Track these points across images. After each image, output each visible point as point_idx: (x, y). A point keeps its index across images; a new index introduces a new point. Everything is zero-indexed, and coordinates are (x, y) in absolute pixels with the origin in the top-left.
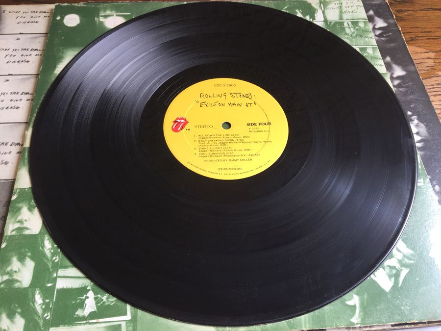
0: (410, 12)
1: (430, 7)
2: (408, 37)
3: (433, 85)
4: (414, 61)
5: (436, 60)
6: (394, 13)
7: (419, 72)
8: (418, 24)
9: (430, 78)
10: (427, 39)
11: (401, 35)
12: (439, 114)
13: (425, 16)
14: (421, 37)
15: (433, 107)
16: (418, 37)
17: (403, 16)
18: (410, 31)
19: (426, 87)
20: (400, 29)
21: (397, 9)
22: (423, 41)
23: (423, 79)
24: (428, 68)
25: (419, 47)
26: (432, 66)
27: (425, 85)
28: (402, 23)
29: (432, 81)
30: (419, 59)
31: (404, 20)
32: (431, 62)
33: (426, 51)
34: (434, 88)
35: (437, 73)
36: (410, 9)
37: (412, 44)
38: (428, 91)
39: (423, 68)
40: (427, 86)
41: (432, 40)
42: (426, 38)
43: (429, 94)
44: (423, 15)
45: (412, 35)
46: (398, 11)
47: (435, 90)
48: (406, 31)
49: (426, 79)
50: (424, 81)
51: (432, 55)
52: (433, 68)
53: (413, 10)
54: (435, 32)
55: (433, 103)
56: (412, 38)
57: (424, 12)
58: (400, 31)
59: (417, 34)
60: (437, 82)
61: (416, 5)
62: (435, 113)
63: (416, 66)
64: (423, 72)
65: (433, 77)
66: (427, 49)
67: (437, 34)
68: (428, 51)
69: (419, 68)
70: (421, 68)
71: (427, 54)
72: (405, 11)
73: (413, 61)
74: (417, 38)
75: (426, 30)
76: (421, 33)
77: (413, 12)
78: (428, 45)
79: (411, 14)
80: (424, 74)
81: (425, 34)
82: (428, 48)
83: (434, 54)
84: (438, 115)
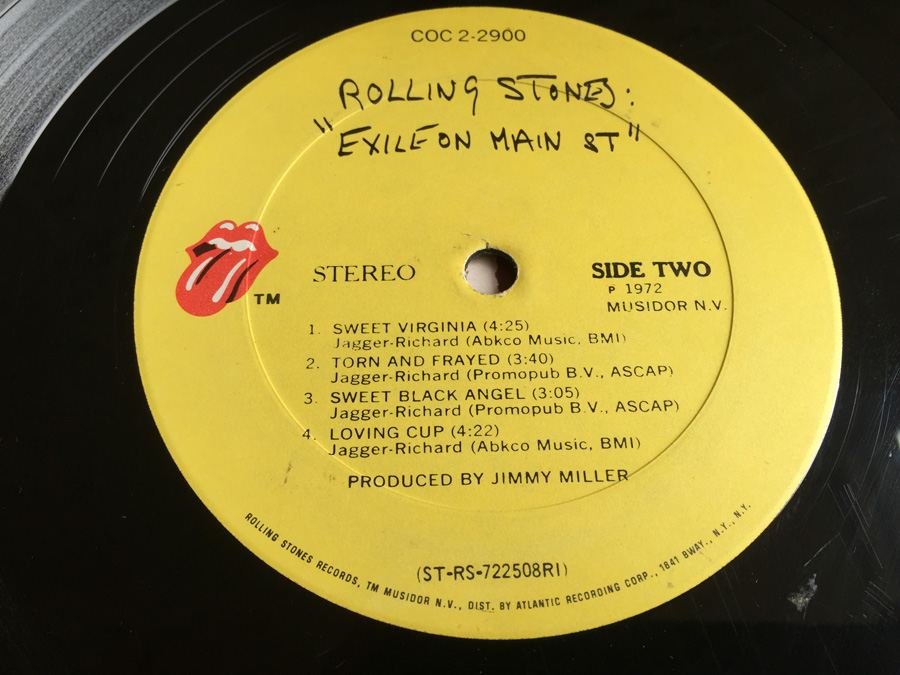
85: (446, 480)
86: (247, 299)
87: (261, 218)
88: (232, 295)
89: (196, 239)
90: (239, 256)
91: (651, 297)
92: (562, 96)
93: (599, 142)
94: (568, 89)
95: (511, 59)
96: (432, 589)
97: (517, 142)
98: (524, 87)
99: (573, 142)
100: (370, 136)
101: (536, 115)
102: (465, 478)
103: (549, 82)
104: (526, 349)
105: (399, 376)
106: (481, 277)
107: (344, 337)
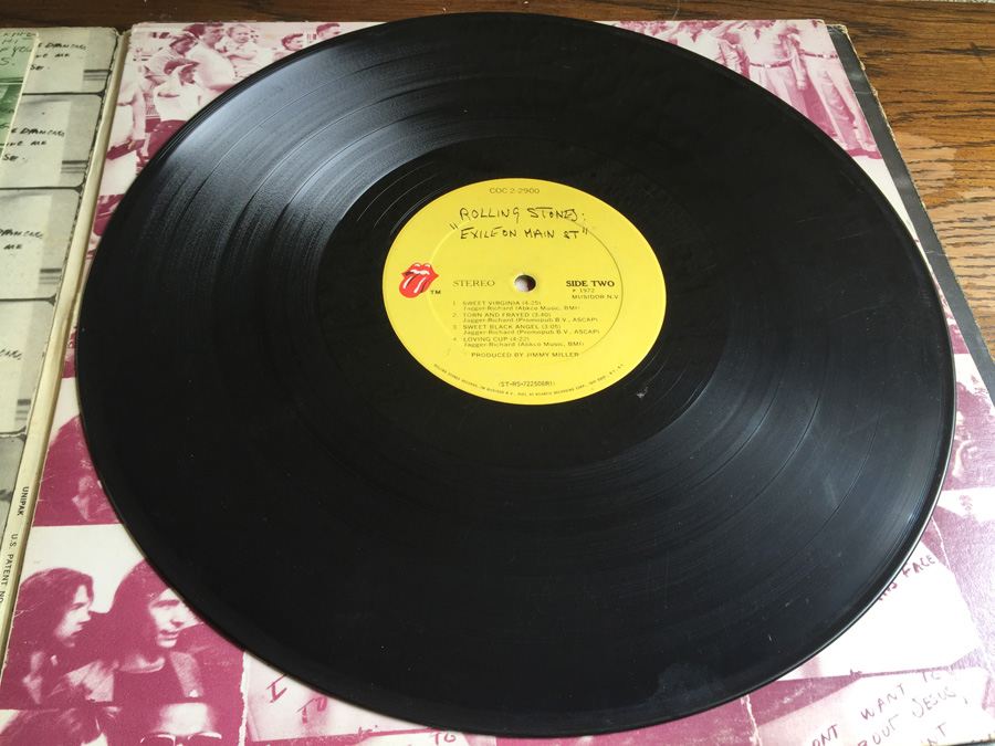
0: (898, 57)
1: (942, 46)
2: (894, 110)
3: (951, 222)
4: (908, 166)
5: (958, 164)
6: (862, 59)
7: (920, 193)
8: (916, 84)
9: (944, 204)
10: (937, 117)
11: (878, 108)
12: (966, 287)
13: (932, 66)
14: (924, 112)
15: (952, 272)
16: (917, 112)
17: (882, 66)
18: (896, 99)
19: (936, 227)
20: (876, 94)
21: (869, 49)
22: (928, 122)
23: (928, 208)
24: (941, 184)
25: (920, 134)
26: (949, 179)
27: (933, 220)
28: (880, 81)
29: (949, 212)
30: (919, 162)
31: (886, 75)
32: (946, 171)
33: (934, 143)
34: (955, 228)
35: (960, 193)
36: (899, 50)
37: (904, 129)
38: (939, 235)
39: (929, 184)
40: (938, 223)
41: (947, 120)
42: (934, 114)
43: (943, 242)
44: (928, 64)
45: (904, 108)
46: (871, 55)
47: (957, 232)
48: (889, 99)
49: (935, 207)
50: (930, 213)
51: (949, 153)
52: (951, 183)
53: (905, 53)
54: (954, 102)
55: (953, 263)
56: (904, 114)
57: (931, 56)
58: (875, 99)
59: (914, 105)
60: (962, 216)
61: (911, 40)
62: (958, 285)
63: (914, 177)
64: (929, 191)
65: (952, 203)
66: (937, 141)
67: (960, 106)
68: (941, 144)
69: (920, 183)
70: (924, 183)
71: (936, 152)
72: (888, 53)
73: (905, 167)
74: (915, 115)
75: (934, 97)
76: (922, 104)
77: (905, 58)
78: (937, 131)
79: (902, 61)
80: (931, 195)
81: (932, 107)
82: (938, 137)
83: (954, 151)
84: (964, 291)
85: (509, 355)
86: (428, 292)
87: (431, 262)
88: (422, 290)
89: (405, 270)
90: (422, 276)
91: (590, 293)
92: (555, 216)
93: (569, 235)
94: (557, 213)
95: (534, 200)
96: (505, 389)
97: (535, 234)
98: (539, 212)
99: (559, 235)
100: (474, 231)
101: (543, 224)
102: (516, 355)
103: (550, 211)
104: (540, 312)
105: (489, 320)
106: (522, 285)
107: (468, 306)
